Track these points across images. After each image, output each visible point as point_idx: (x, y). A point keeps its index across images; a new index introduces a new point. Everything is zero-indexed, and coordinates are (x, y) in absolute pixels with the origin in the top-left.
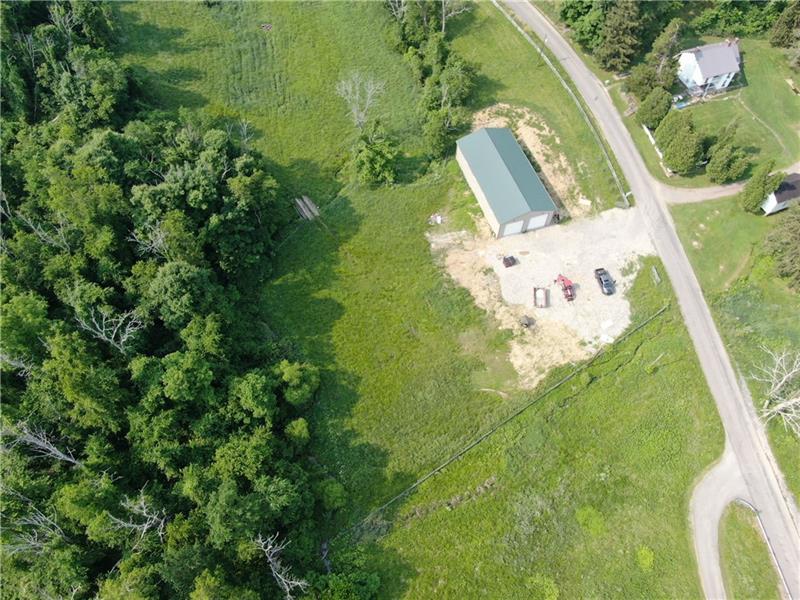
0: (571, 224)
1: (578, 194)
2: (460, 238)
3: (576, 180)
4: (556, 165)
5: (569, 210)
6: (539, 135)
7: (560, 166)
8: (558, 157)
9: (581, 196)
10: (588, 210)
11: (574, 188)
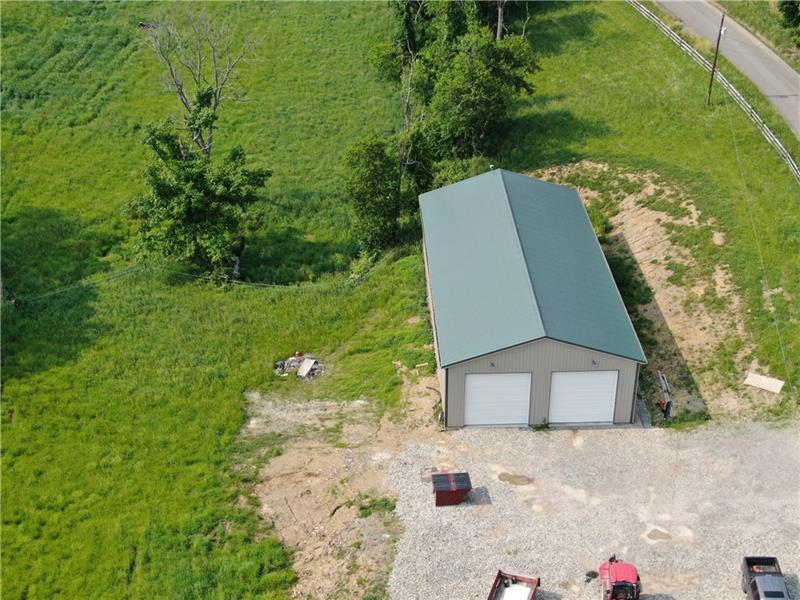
0: (702, 430)
1: (748, 359)
2: (341, 416)
3: (748, 328)
4: (699, 291)
5: (706, 395)
6: (669, 227)
7: (711, 292)
8: (710, 273)
9: (755, 364)
10: (770, 402)
11: (739, 345)
